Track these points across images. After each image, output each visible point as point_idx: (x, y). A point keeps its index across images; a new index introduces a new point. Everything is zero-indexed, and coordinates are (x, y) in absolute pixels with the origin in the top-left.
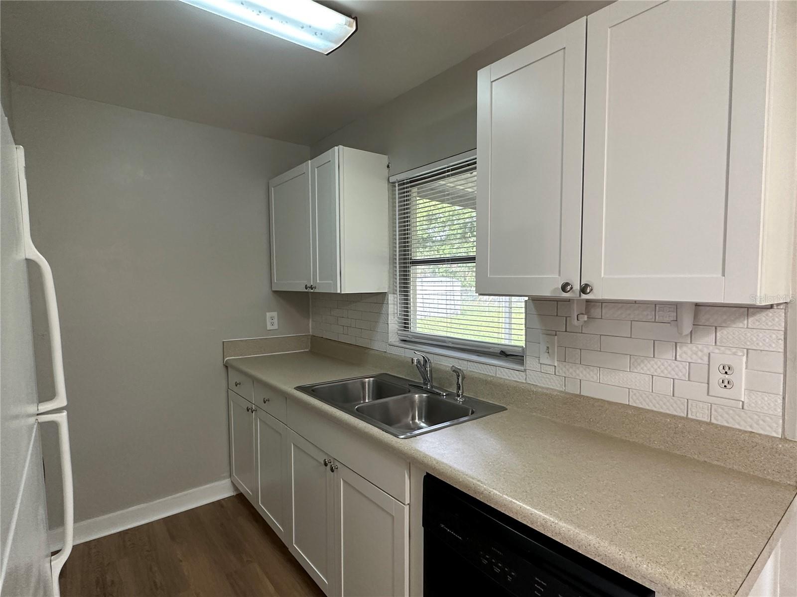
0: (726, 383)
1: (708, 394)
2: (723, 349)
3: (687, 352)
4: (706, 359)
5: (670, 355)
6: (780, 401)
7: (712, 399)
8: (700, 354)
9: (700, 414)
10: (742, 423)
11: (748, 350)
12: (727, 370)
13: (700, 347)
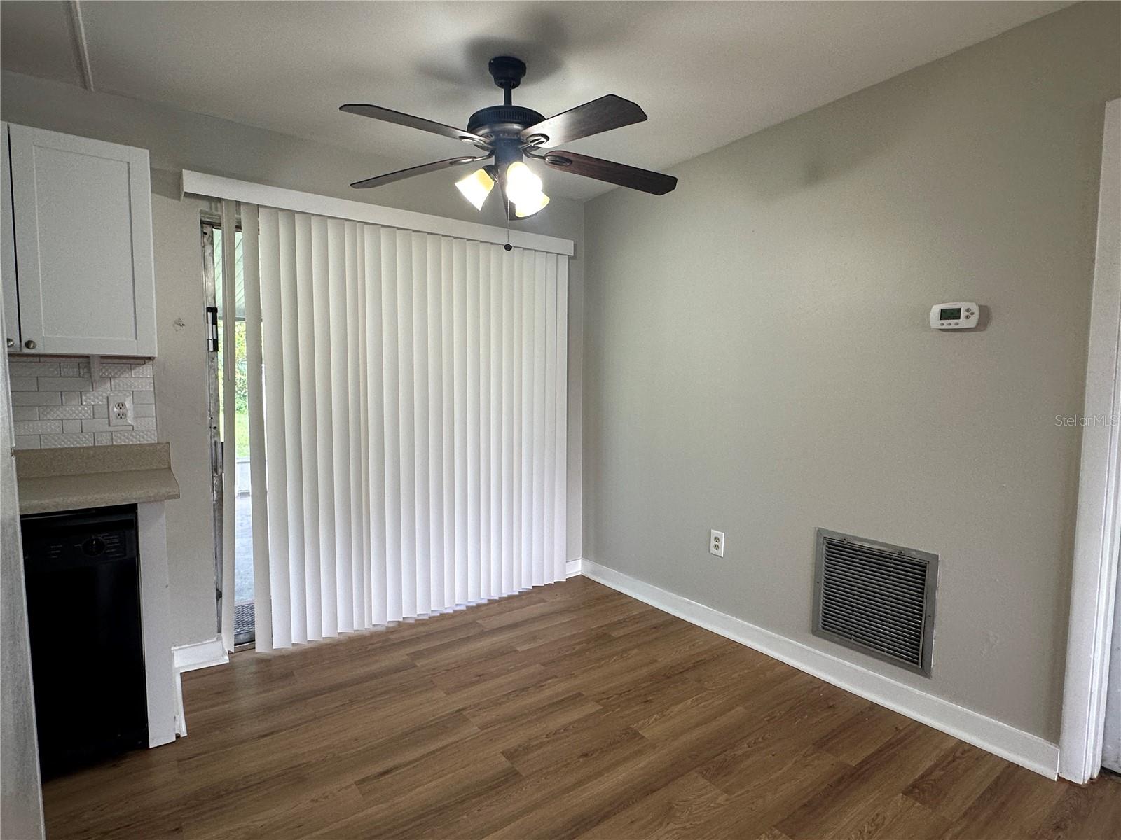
0: (121, 416)
1: (109, 425)
2: (116, 392)
3: (91, 398)
4: (105, 400)
5: (77, 401)
6: (154, 420)
7: (112, 429)
8: (100, 398)
9: (103, 441)
10: (134, 440)
11: (133, 391)
12: (121, 406)
13: (100, 393)
